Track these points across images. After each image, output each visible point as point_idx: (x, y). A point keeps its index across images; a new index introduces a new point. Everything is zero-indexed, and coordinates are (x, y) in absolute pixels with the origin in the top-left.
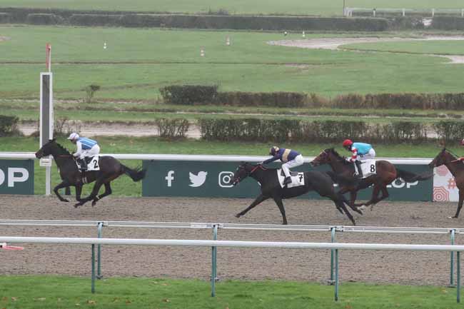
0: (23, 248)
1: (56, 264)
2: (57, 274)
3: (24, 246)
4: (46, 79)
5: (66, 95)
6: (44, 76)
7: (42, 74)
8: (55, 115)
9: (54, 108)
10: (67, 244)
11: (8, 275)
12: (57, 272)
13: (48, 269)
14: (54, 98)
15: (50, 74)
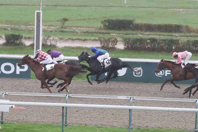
0: (24, 108)
1: (42, 117)
2: (43, 123)
3: (24, 107)
4: (38, 14)
5: (50, 23)
6: (37, 13)
7: (36, 11)
8: (43, 35)
9: (43, 31)
10: (48, 106)
11: (16, 123)
12: (43, 122)
13: (37, 121)
14: (43, 25)
15: (41, 11)
